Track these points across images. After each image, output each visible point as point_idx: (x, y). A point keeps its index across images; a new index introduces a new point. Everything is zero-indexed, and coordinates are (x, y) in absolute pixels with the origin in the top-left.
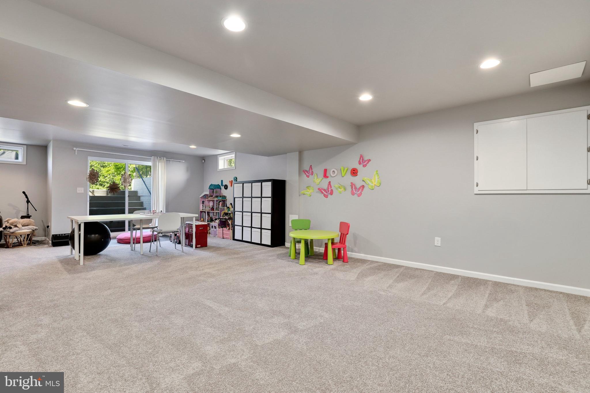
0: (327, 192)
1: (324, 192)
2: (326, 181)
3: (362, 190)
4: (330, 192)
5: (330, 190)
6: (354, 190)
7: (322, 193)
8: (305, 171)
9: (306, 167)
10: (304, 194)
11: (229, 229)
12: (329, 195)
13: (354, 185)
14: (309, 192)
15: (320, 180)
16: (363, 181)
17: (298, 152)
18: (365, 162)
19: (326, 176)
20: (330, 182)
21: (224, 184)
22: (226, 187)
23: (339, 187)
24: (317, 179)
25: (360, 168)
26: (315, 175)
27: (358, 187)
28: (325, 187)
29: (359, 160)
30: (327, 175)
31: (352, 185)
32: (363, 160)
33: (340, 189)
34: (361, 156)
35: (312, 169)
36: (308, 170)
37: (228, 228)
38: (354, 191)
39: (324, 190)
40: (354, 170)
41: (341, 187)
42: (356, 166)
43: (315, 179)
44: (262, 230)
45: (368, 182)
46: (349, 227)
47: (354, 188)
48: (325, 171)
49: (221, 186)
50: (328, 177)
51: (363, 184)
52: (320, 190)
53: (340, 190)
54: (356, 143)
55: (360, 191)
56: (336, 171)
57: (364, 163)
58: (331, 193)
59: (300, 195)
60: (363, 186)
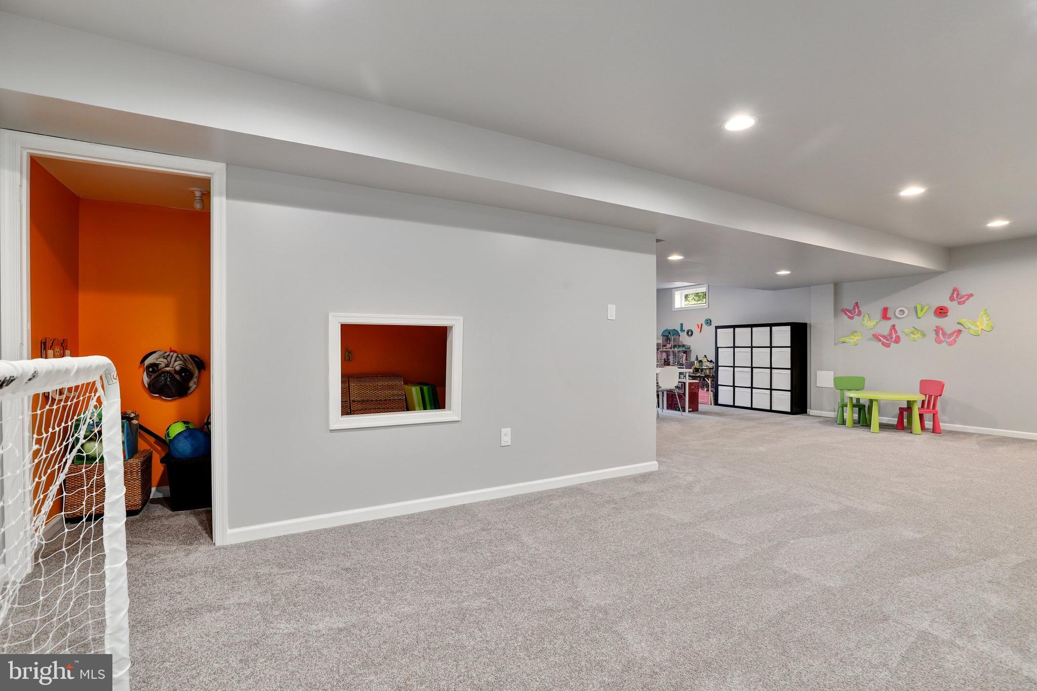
0: (890, 339)
1: (882, 339)
2: (887, 325)
3: (956, 336)
4: (895, 340)
5: (894, 336)
6: (941, 336)
7: (880, 340)
8: (845, 311)
9: (848, 304)
10: (844, 342)
11: (708, 390)
12: (892, 343)
13: (942, 329)
14: (853, 339)
15: (874, 323)
16: (959, 323)
17: (833, 284)
18: (963, 297)
19: (886, 316)
20: (894, 326)
21: (686, 328)
22: (690, 333)
23: (913, 333)
24: (869, 322)
25: (952, 306)
26: (864, 316)
27: (949, 332)
28: (886, 332)
29: (950, 295)
30: (888, 315)
31: (938, 330)
32: (958, 294)
33: (914, 334)
34: (955, 290)
35: (858, 307)
36: (851, 308)
37: (706, 389)
38: (942, 338)
39: (884, 337)
40: (942, 309)
41: (915, 332)
42: (946, 303)
43: (865, 321)
44: (773, 391)
45: (968, 324)
46: (943, 386)
47: (941, 333)
48: (885, 310)
49: (680, 332)
50: (889, 319)
51: (960, 327)
52: (876, 337)
53: (914, 336)
54: (946, 272)
55: (953, 338)
56: (906, 311)
57: (959, 299)
58: (897, 340)
59: (835, 344)
60: (960, 331)
